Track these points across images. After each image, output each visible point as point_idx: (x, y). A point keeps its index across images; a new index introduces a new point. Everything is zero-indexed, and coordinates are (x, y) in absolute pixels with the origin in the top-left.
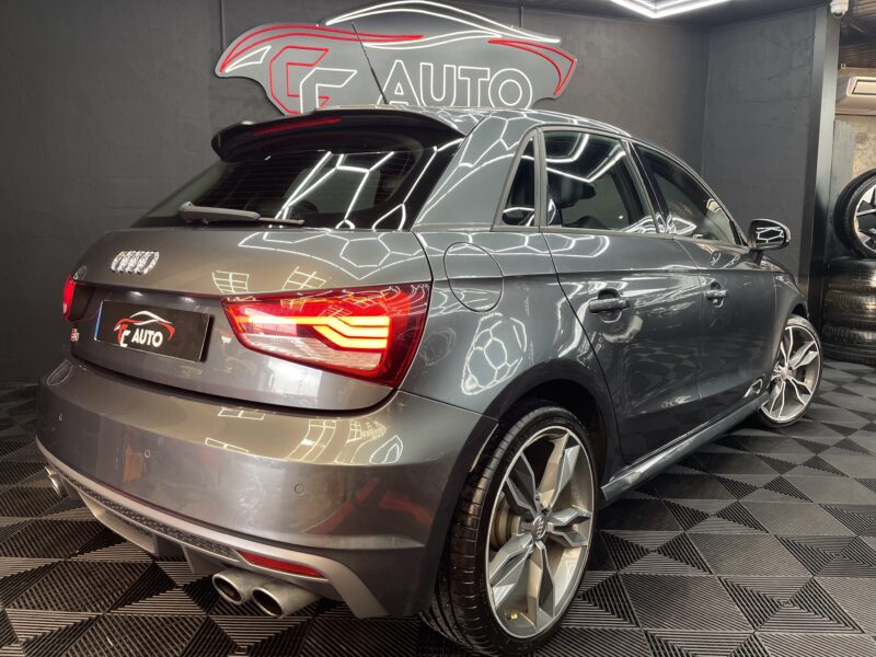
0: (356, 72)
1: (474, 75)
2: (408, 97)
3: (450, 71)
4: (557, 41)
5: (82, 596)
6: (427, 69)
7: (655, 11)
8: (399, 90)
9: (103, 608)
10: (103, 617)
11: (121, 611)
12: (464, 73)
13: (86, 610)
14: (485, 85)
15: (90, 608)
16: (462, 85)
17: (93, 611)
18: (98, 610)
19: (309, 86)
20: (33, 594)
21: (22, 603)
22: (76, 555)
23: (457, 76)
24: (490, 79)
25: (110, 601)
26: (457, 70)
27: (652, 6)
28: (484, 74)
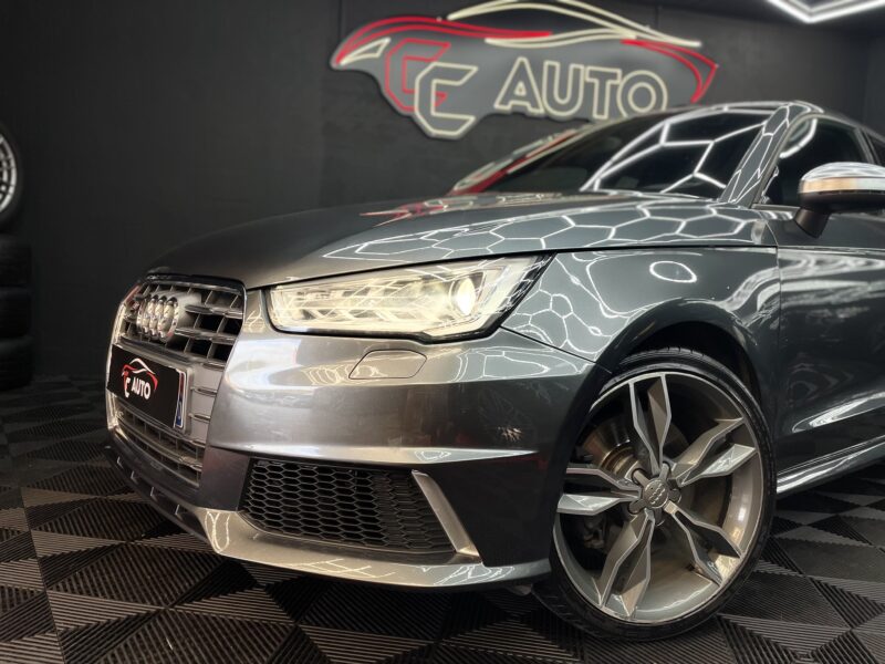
0: (474, 69)
1: (603, 77)
2: (530, 97)
3: (577, 72)
4: (695, 44)
5: (142, 585)
6: (552, 69)
7: (811, 14)
8: (521, 89)
9: (166, 603)
10: (164, 612)
11: (187, 608)
12: (593, 74)
13: (144, 602)
14: (614, 88)
15: (150, 600)
16: (589, 87)
17: (152, 604)
18: (159, 604)
19: (426, 83)
20: (82, 578)
21: (68, 586)
22: (141, 539)
23: (585, 77)
24: (620, 82)
25: (176, 595)
26: (585, 72)
27: (806, 7)
28: (614, 76)
